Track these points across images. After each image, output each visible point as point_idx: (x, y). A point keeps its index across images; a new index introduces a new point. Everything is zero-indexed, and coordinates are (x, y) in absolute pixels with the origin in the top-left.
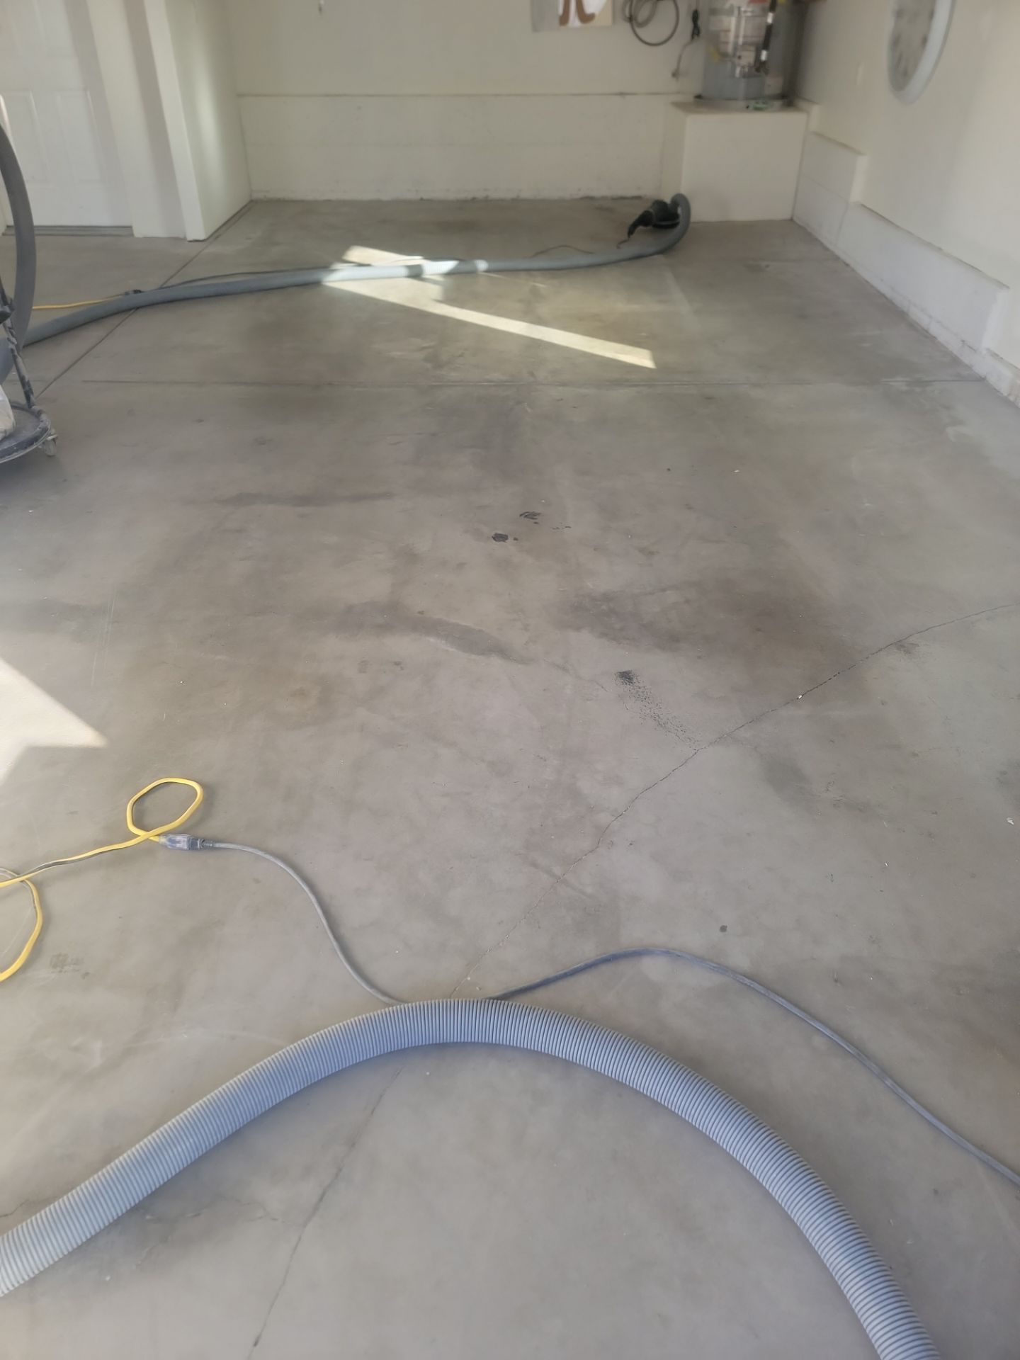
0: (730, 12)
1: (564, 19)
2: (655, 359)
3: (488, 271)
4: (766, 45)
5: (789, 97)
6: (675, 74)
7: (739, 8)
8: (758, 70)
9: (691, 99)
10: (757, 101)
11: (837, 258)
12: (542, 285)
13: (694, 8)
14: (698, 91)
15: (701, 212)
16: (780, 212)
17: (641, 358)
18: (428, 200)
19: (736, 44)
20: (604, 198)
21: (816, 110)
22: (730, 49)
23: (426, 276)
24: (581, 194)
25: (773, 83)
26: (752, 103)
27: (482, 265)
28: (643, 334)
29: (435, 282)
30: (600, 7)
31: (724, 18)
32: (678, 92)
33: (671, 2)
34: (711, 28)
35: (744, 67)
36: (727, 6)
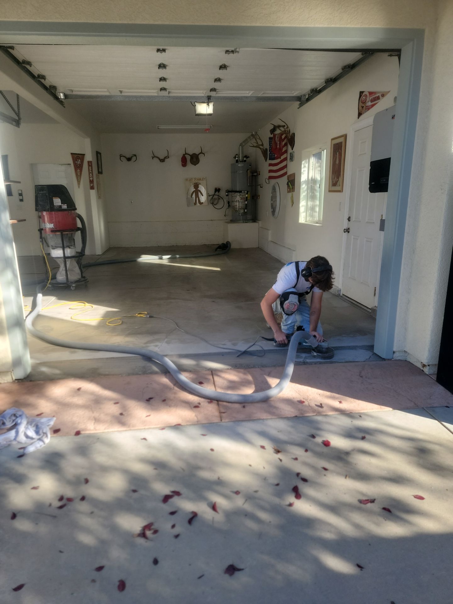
1: (195, 204)
2: (220, 269)
3: (179, 258)
4: (246, 208)
5: (254, 220)
6: (225, 216)
7: (239, 201)
8: (245, 214)
9: (229, 221)
10: (246, 221)
11: (268, 253)
13: (228, 201)
14: (231, 219)
15: (233, 246)
16: (255, 245)
17: (218, 269)
18: (160, 246)
19: (239, 208)
20: (209, 245)
21: (260, 222)
22: (238, 209)
23: (163, 258)
24: (203, 244)
25: (249, 217)
26: (244, 221)
27: (178, 256)
29: (166, 259)
30: (204, 201)
31: (235, 203)
32: (226, 220)
33: (222, 200)
34: (232, 205)
35: (241, 213)
36: (236, 200)
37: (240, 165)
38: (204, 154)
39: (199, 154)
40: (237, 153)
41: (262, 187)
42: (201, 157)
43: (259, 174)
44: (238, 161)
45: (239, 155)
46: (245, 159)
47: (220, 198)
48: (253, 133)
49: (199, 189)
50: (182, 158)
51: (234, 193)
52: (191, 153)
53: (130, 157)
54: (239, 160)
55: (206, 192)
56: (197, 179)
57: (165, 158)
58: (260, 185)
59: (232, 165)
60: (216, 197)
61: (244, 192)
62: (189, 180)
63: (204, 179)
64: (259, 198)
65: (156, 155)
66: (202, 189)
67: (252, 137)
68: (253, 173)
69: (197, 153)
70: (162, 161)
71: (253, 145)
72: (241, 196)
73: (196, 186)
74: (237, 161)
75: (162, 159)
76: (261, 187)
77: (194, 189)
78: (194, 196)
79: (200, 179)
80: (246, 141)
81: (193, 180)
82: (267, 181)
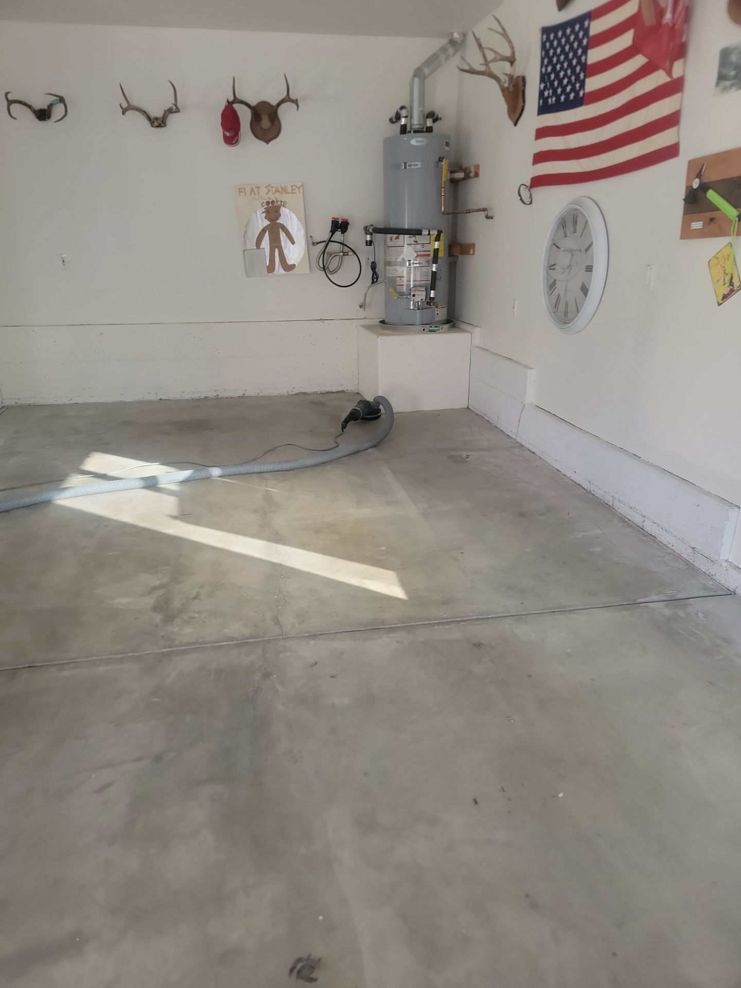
0: (402, 263)
1: (271, 268)
4: (433, 287)
5: (452, 321)
6: (362, 308)
7: (409, 261)
8: (428, 303)
9: (377, 322)
10: (430, 326)
12: (276, 490)
13: (371, 260)
14: (382, 316)
19: (409, 285)
20: (314, 393)
21: (477, 331)
22: (404, 289)
23: (162, 485)
24: (296, 390)
25: (441, 313)
26: (427, 327)
27: (216, 472)
28: (383, 548)
29: (170, 493)
30: (299, 260)
31: (398, 268)
32: (365, 318)
33: (355, 255)
34: (388, 275)
35: (418, 302)
36: (399, 260)
37: (416, 141)
38: (295, 102)
39: (279, 105)
40: (405, 101)
41: (492, 218)
42: (286, 114)
43: (477, 175)
44: (408, 129)
45: (411, 108)
46: (429, 123)
47: (347, 250)
48: (456, 35)
49: (280, 221)
50: (224, 115)
51: (395, 236)
52: (253, 103)
53: (45, 107)
54: (411, 125)
55: (302, 232)
56: (274, 189)
57: (170, 111)
58: (484, 210)
59: (389, 145)
60: (334, 247)
61: (429, 234)
62: (248, 191)
63: (297, 190)
64: (471, 253)
65: (135, 102)
66: (290, 219)
67: (451, 50)
68: (452, 172)
69: (274, 102)
70: (156, 124)
71: (468, 64)
72: (419, 247)
73: (273, 211)
74: (404, 130)
75: (157, 119)
76: (488, 217)
77: (267, 223)
78: (266, 243)
79: (284, 190)
80: (433, 61)
81: (263, 191)
82: (525, 194)
